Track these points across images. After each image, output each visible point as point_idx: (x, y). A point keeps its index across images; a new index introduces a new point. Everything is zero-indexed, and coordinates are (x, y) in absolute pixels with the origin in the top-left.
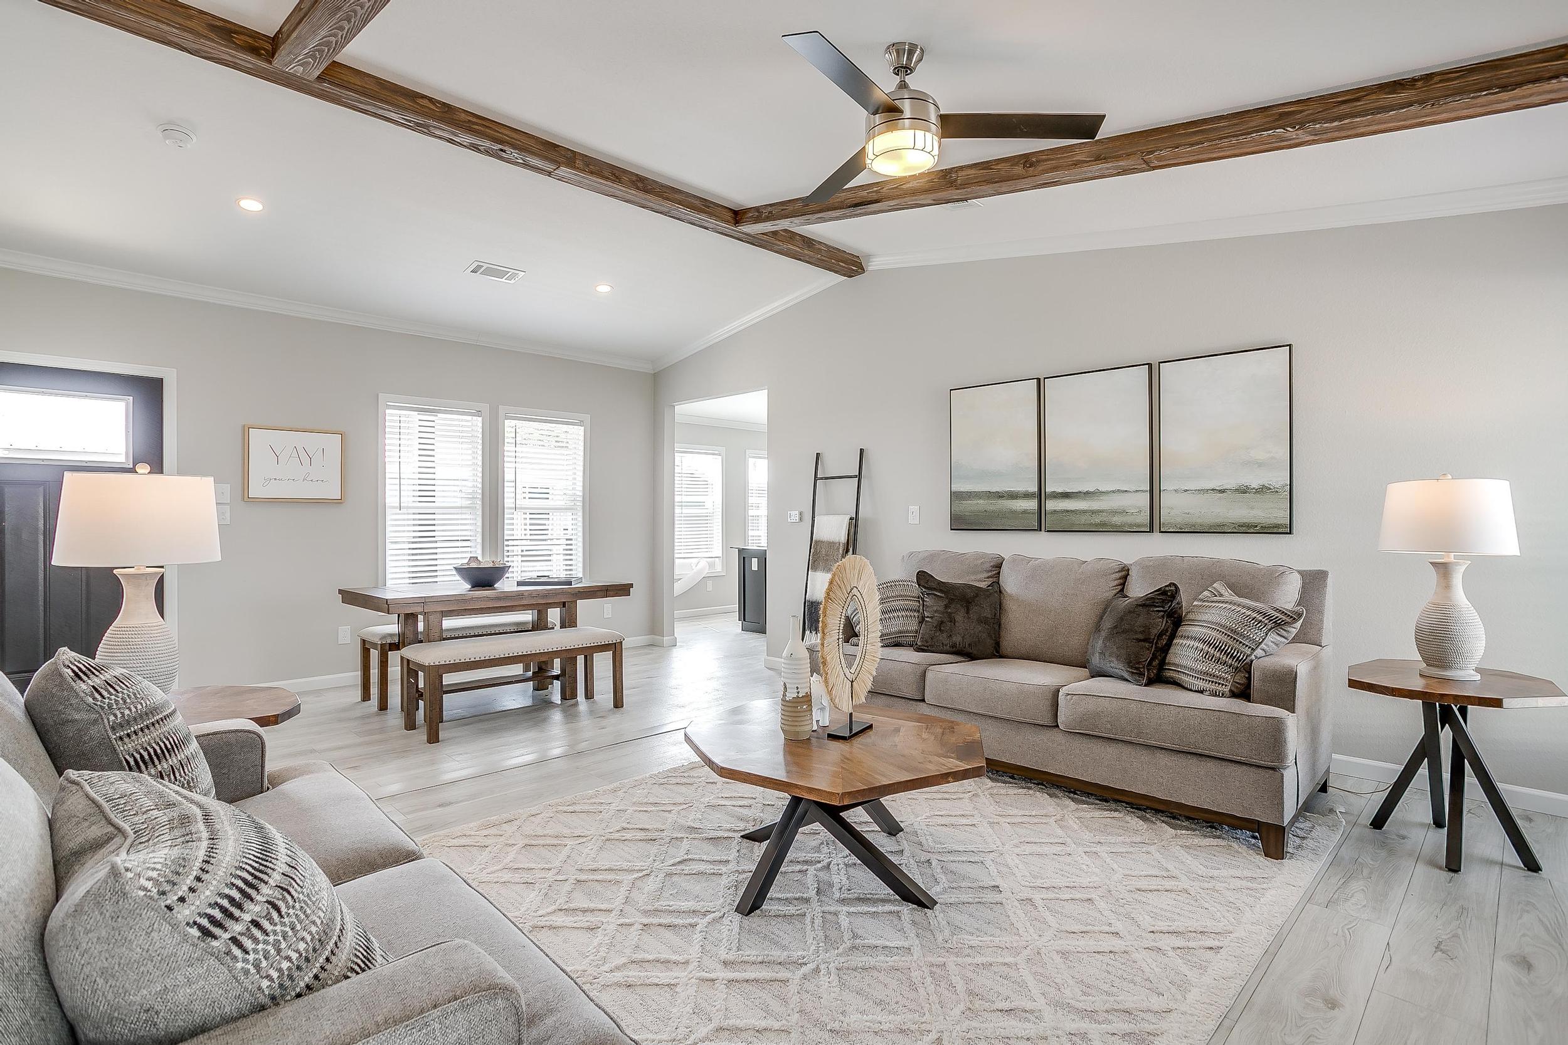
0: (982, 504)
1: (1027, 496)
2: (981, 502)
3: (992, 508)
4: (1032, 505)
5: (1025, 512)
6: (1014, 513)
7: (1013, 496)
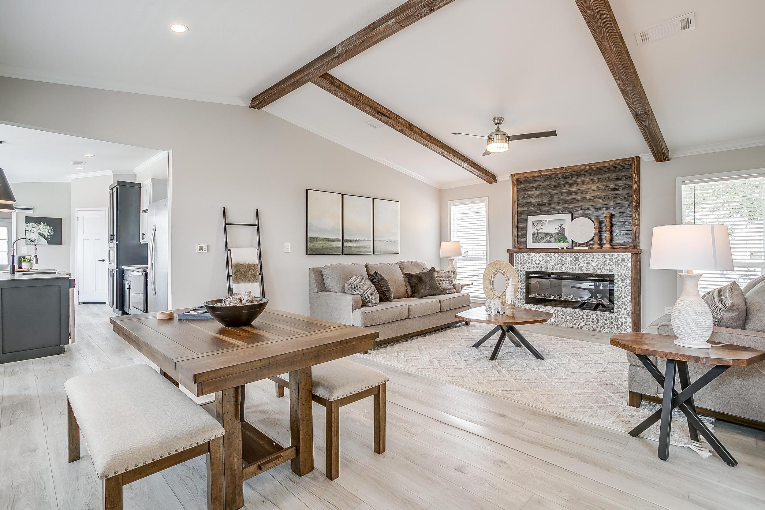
0: (321, 243)
1: (337, 240)
2: (321, 242)
3: (325, 245)
4: (339, 244)
5: (337, 247)
6: (333, 247)
7: (333, 240)
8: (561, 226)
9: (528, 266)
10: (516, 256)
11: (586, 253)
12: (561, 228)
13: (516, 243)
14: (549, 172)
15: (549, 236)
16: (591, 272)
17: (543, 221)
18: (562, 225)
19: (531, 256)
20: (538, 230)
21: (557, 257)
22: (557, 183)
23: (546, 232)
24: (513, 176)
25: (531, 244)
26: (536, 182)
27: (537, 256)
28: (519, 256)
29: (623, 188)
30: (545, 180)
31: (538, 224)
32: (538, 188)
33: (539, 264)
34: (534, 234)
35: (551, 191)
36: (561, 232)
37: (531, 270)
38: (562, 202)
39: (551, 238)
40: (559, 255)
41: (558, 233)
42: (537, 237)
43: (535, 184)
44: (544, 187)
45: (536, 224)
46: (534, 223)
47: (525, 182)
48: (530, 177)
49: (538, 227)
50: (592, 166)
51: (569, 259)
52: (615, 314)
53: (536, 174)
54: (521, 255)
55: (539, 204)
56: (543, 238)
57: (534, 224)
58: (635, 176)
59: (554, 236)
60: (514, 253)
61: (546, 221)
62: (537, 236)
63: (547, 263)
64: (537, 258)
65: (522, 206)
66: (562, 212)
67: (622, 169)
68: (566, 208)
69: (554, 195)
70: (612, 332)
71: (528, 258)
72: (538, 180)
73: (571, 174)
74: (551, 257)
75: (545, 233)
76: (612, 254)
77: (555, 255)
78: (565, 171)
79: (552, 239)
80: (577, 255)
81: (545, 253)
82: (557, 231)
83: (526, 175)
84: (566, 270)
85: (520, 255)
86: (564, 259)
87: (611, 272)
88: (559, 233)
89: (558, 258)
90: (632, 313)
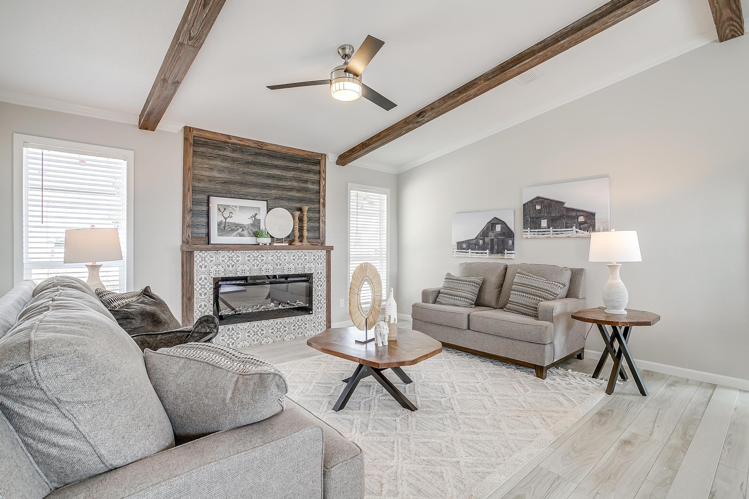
8: (255, 216)
9: (217, 270)
10: (198, 256)
11: (287, 251)
12: (255, 218)
13: (189, 236)
14: (241, 141)
15: (241, 228)
16: (293, 272)
17: (233, 206)
18: (257, 214)
19: (223, 256)
20: (226, 219)
21: (256, 255)
22: (250, 158)
23: (237, 222)
24: (187, 130)
25: (216, 238)
26: (222, 150)
27: (231, 256)
28: (203, 256)
29: (313, 183)
30: (234, 151)
31: (225, 209)
32: (225, 159)
33: (233, 266)
34: (219, 224)
35: (242, 168)
36: (256, 224)
37: (222, 275)
38: (255, 185)
39: (243, 230)
40: (258, 254)
41: (251, 225)
42: (224, 229)
43: (221, 153)
44: (234, 160)
45: (222, 210)
46: (220, 207)
47: (205, 144)
48: (214, 140)
49: (226, 214)
50: (288, 150)
51: (270, 258)
52: (313, 315)
53: (224, 139)
54: (206, 254)
55: (225, 183)
56: (233, 230)
57: (219, 210)
58: (324, 173)
59: (247, 229)
60: (195, 252)
61: (236, 207)
62: (225, 227)
63: (243, 264)
64: (231, 259)
65: (199, 180)
66: (254, 198)
67: (312, 163)
68: (260, 194)
69: (245, 174)
70: (311, 335)
71: (217, 259)
72: (225, 148)
73: (265, 152)
74: (249, 256)
75: (235, 224)
76: (311, 251)
77: (253, 254)
78: (261, 147)
79: (245, 232)
80: (279, 253)
81: (241, 251)
82: (250, 222)
83: (208, 135)
84: (266, 272)
85: (204, 254)
86: (264, 258)
87: (310, 271)
88: (253, 225)
89: (257, 257)
90: (326, 311)
